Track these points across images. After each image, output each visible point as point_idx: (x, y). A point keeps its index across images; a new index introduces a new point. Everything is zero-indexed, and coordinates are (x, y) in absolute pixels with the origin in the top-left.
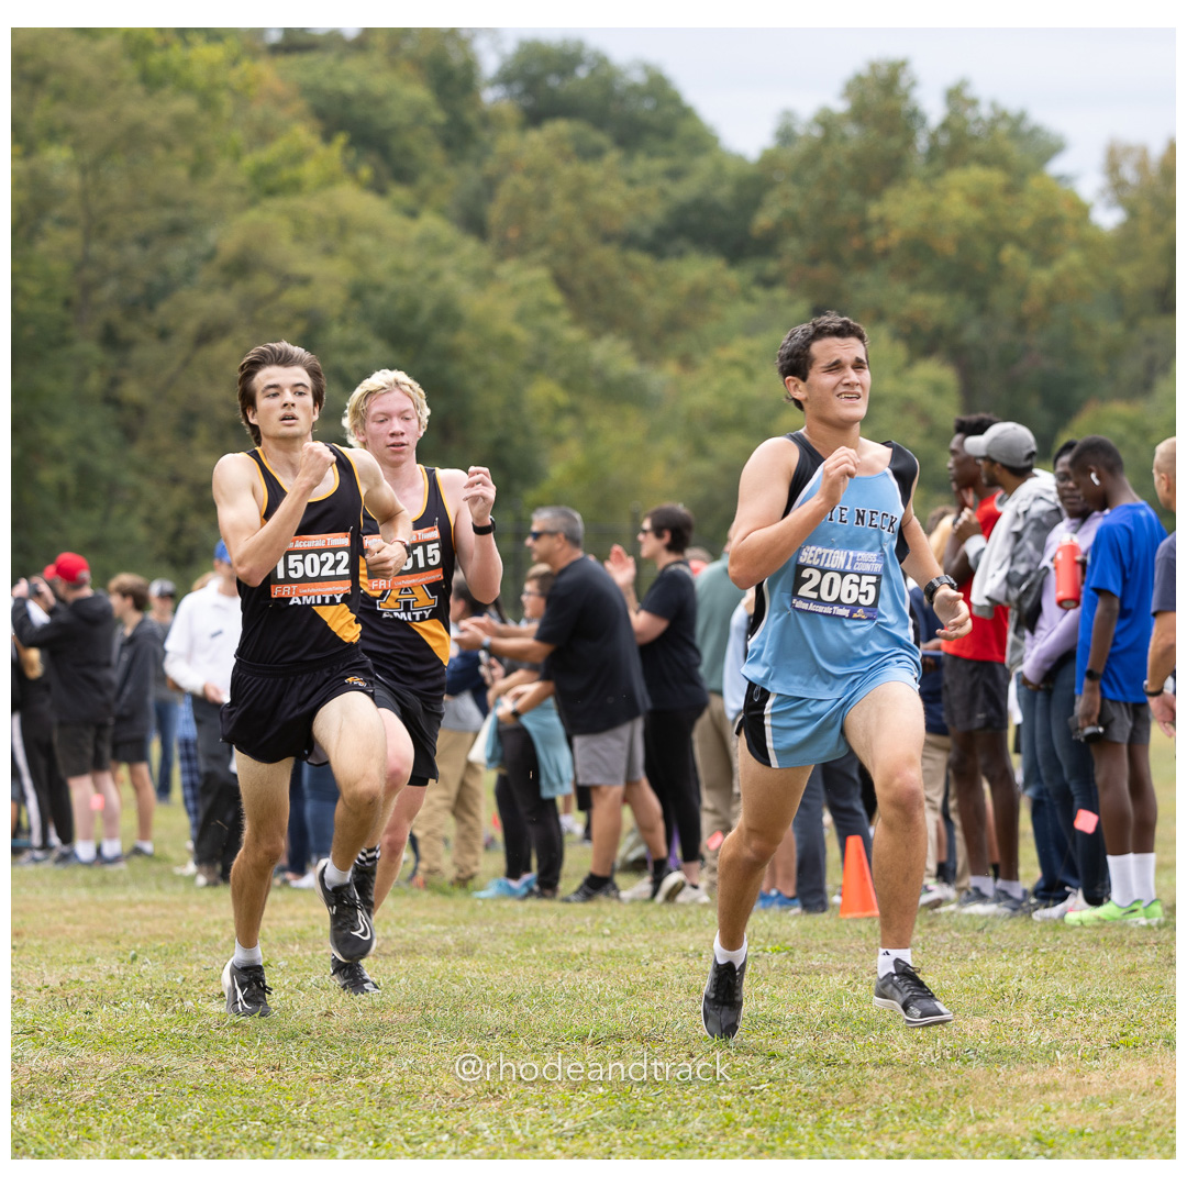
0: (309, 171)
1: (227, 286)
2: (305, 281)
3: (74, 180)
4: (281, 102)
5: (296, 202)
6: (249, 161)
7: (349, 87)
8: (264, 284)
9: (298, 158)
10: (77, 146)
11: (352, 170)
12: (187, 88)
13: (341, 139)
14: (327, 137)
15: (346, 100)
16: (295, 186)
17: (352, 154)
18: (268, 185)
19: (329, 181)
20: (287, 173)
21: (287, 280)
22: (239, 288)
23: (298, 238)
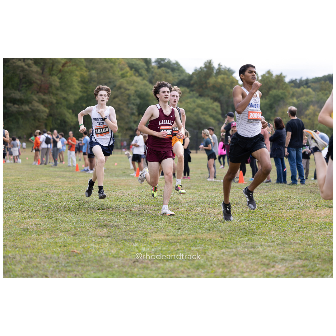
0: (128, 74)
1: (117, 90)
2: (129, 90)
3: (96, 75)
4: (124, 65)
5: (127, 79)
6: (120, 73)
7: (134, 63)
8: (123, 90)
9: (127, 73)
10: (96, 70)
11: (135, 74)
12: (112, 62)
13: (133, 70)
14: (131, 69)
15: (133, 65)
16: (127, 76)
17: (135, 72)
18: (123, 76)
19: (131, 76)
20: (126, 75)
21: (126, 89)
22: (119, 91)
23: (128, 83)
